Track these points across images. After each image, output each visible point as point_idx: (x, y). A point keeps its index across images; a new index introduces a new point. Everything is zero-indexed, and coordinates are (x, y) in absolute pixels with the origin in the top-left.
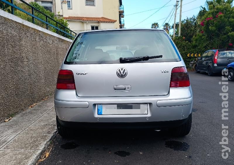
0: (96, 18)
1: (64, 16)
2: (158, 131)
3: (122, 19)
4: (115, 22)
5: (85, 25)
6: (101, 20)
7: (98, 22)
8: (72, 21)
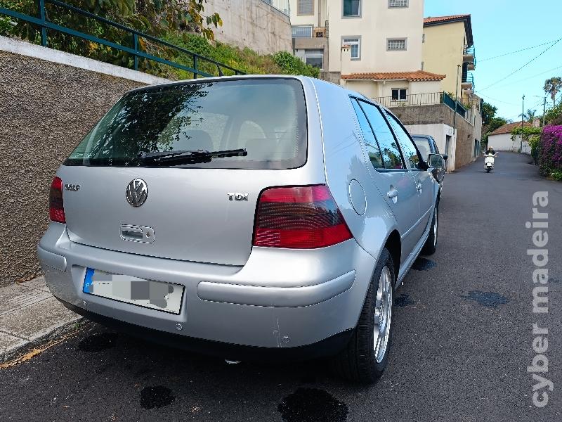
0: (406, 74)
1: (342, 74)
2: (230, 362)
3: (469, 72)
4: (442, 79)
5: (380, 87)
6: (412, 77)
7: (407, 81)
8: (356, 81)
